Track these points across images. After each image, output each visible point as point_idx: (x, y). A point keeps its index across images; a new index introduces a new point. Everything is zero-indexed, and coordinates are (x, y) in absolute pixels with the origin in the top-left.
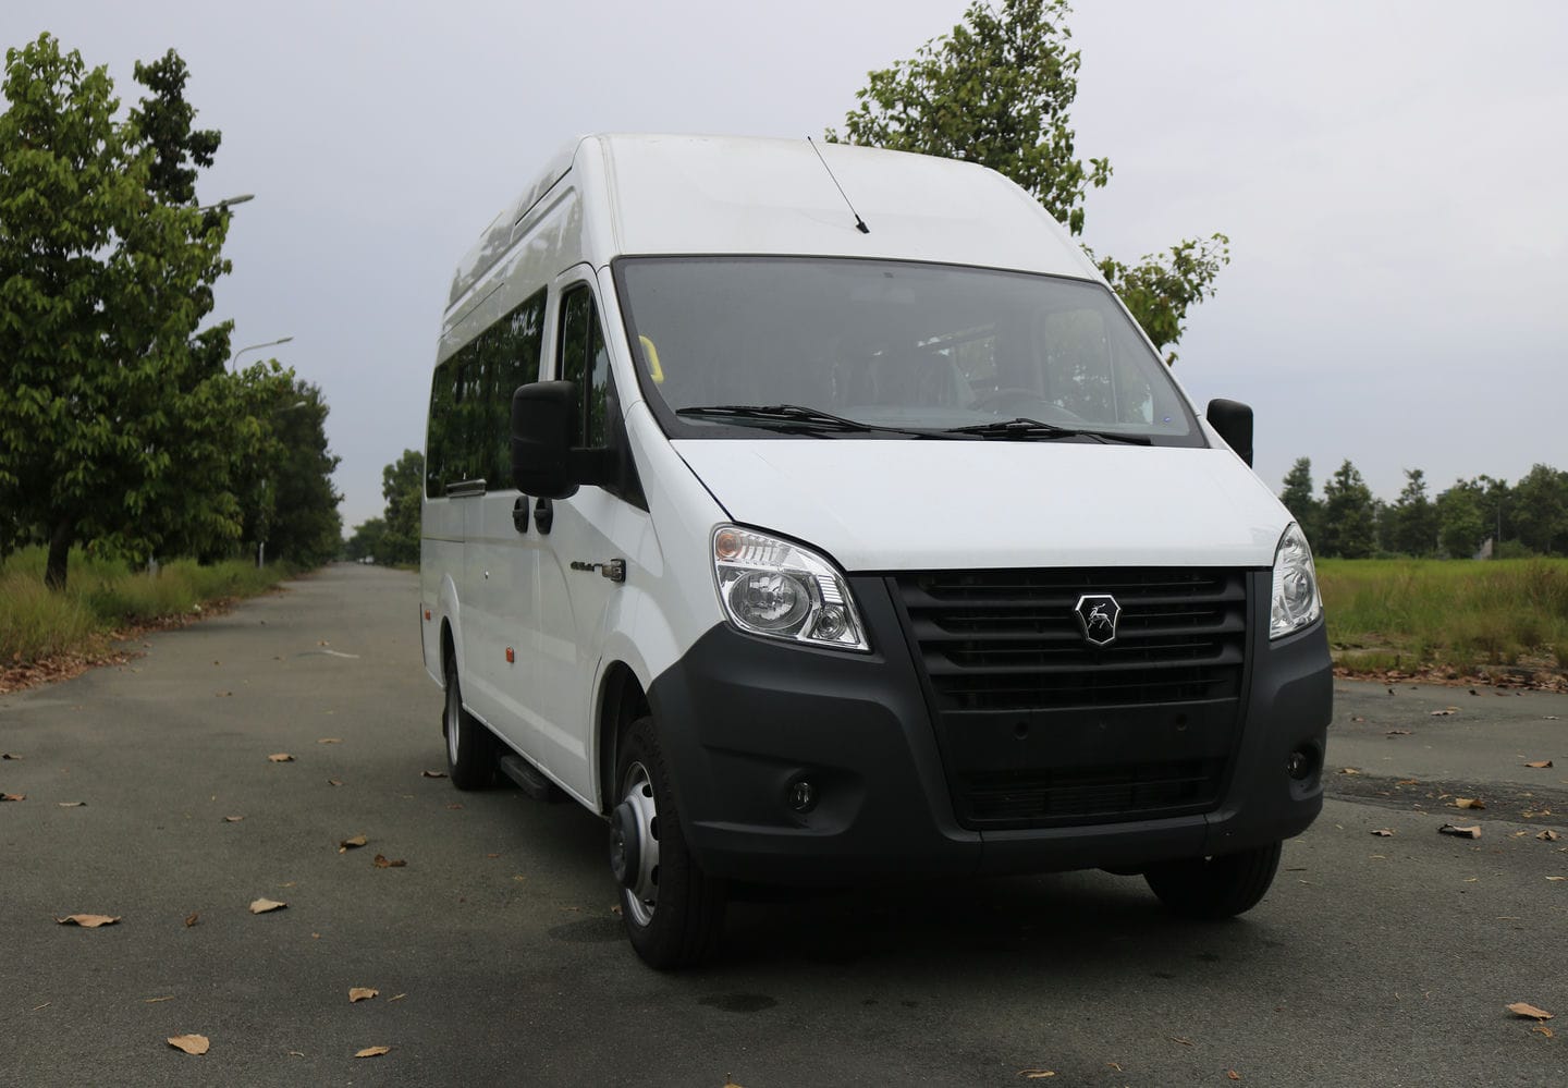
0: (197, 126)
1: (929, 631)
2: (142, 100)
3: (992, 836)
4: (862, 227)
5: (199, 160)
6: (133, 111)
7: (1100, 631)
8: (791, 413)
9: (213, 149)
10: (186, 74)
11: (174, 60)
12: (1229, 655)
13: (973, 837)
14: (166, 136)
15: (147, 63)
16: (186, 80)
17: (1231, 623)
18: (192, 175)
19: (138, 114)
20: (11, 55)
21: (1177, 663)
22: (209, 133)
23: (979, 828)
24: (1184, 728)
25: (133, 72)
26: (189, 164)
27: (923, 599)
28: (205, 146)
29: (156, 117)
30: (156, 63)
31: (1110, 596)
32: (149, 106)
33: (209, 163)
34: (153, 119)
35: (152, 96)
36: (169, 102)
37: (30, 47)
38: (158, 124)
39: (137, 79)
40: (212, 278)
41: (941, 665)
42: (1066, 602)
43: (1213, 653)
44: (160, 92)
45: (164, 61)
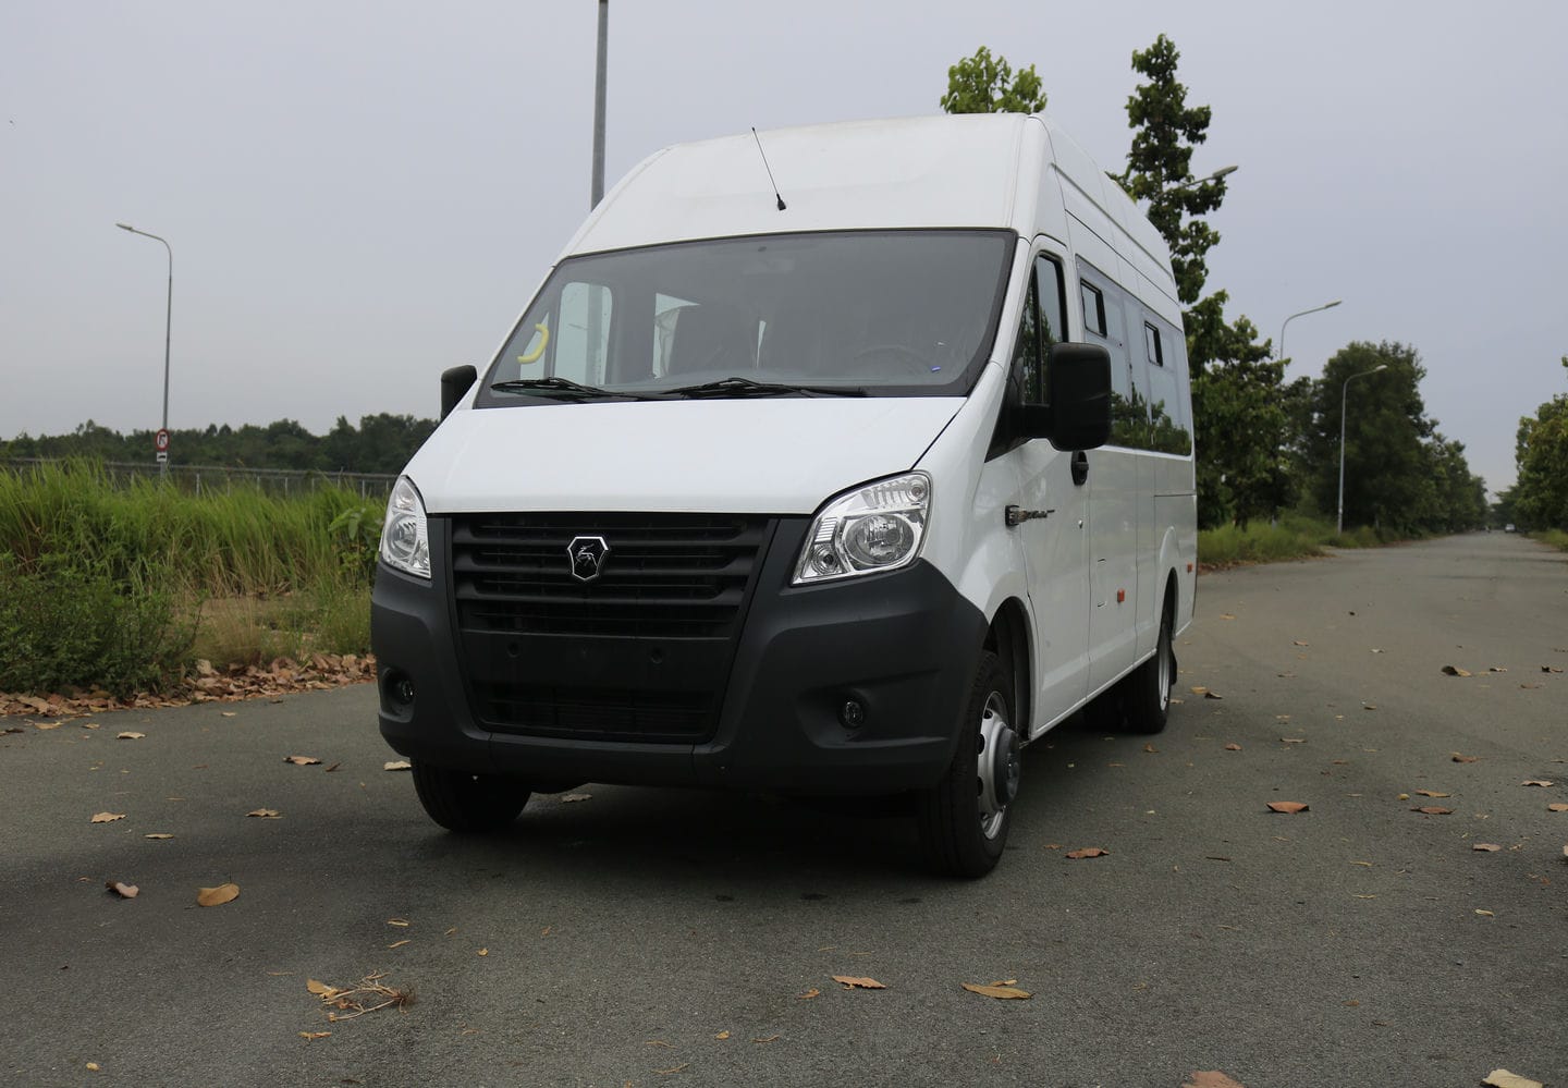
0: (1190, 104)
1: (467, 563)
2: (1139, 88)
3: (499, 738)
4: (782, 206)
5: (1193, 137)
6: (1131, 98)
7: (584, 567)
9: (1205, 124)
10: (1177, 55)
11: (1165, 44)
12: (729, 597)
13: (484, 737)
14: (1159, 119)
15: (1142, 51)
16: (1177, 62)
17: (738, 567)
18: (1187, 154)
19: (1137, 101)
21: (660, 601)
22: (1201, 110)
23: (491, 730)
24: (660, 661)
25: (1131, 62)
26: (1182, 142)
27: (465, 536)
28: (1197, 123)
29: (1151, 102)
30: (1148, 52)
31: (601, 538)
32: (1144, 92)
33: (1202, 138)
34: (1147, 104)
35: (1146, 81)
36: (1163, 86)
38: (1153, 108)
39: (1135, 69)
40: (1203, 250)
41: (469, 592)
42: (562, 542)
43: (712, 594)
44: (1154, 78)
45: (1155, 47)
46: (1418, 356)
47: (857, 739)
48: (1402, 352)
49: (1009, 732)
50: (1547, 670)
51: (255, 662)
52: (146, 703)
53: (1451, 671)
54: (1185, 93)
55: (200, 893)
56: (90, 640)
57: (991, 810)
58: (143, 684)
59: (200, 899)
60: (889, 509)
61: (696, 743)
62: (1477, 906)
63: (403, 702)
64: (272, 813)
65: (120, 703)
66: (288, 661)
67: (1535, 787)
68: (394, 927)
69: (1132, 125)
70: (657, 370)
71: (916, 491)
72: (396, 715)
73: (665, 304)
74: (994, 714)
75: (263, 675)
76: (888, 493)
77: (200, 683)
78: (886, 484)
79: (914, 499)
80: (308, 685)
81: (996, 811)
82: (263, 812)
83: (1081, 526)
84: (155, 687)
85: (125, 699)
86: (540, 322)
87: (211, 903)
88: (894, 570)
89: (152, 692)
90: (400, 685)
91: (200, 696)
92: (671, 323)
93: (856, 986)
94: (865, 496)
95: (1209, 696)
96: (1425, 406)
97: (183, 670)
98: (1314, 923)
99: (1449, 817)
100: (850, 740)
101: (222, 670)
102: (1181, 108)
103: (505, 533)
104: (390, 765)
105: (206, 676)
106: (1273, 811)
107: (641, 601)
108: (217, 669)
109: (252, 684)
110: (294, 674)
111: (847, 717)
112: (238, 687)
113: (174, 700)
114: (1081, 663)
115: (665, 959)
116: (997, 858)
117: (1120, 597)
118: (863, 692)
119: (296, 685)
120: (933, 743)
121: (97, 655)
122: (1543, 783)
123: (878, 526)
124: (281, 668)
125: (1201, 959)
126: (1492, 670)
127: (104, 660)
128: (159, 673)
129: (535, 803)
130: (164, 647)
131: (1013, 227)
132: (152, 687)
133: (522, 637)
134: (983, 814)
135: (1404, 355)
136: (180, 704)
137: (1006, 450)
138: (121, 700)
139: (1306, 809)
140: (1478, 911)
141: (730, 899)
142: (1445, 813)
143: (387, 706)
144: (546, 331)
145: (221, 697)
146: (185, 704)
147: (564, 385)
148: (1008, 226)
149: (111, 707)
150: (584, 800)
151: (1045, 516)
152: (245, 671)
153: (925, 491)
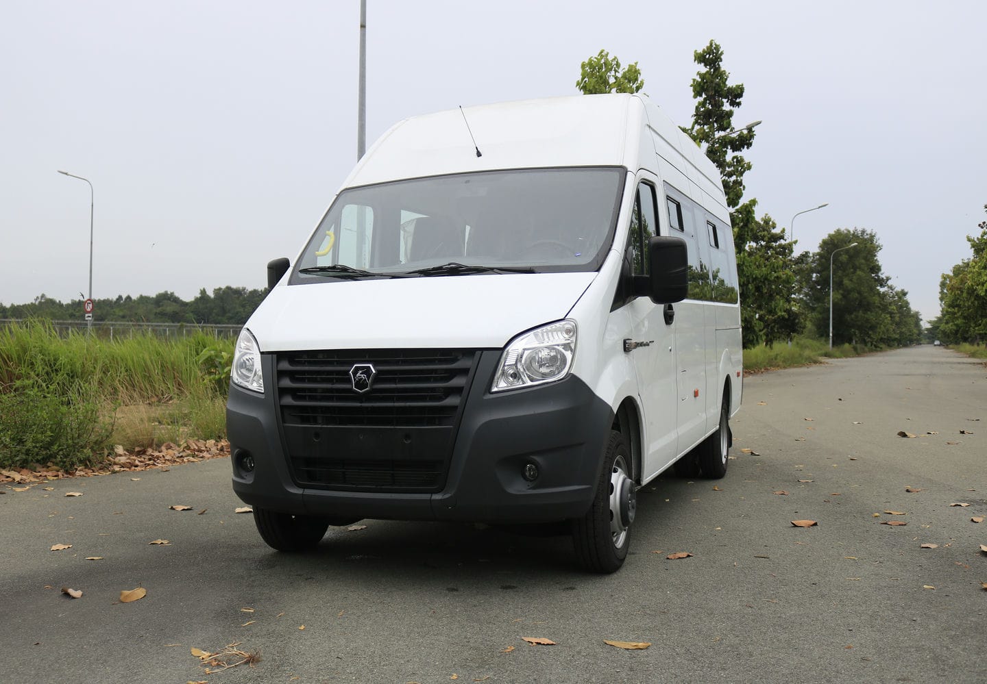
0: (731, 83)
1: (286, 383)
2: (699, 74)
3: (308, 492)
4: (479, 154)
5: (733, 104)
6: (694, 80)
7: (361, 384)
8: (339, 269)
9: (740, 95)
10: (722, 53)
11: (714, 46)
12: (452, 401)
13: (299, 491)
14: (712, 93)
15: (700, 51)
16: (722, 57)
17: (458, 381)
18: (730, 114)
19: (697, 81)
20: (583, 66)
22: (738, 87)
23: (304, 487)
24: (409, 441)
25: (694, 58)
26: (727, 107)
27: (285, 365)
28: (735, 95)
29: (706, 82)
30: (704, 51)
31: (371, 366)
32: (702, 76)
33: (739, 104)
34: (705, 83)
35: (703, 69)
36: (714, 72)
37: (590, 60)
38: (707, 86)
39: (696, 61)
40: (741, 174)
41: (288, 400)
42: (346, 368)
43: (440, 399)
44: (708, 67)
45: (707, 48)
46: (877, 237)
47: (534, 488)
48: (867, 234)
49: (629, 481)
50: (963, 432)
51: (150, 445)
52: (82, 473)
53: (903, 435)
54: (727, 77)
55: (121, 594)
56: (47, 435)
57: (618, 529)
58: (81, 462)
59: (122, 598)
60: (550, 343)
61: (432, 492)
62: (924, 583)
63: (248, 470)
64: (165, 542)
65: (67, 474)
66: (172, 445)
67: (958, 507)
68: (245, 613)
69: (695, 97)
70: (403, 258)
71: (568, 331)
72: (242, 478)
73: (407, 216)
74: (619, 470)
75: (156, 454)
76: (550, 334)
77: (117, 459)
78: (548, 327)
79: (566, 336)
80: (185, 459)
81: (621, 531)
82: (159, 541)
83: (671, 350)
84: (88, 463)
85: (69, 471)
86: (329, 230)
87: (128, 601)
88: (555, 381)
89: (86, 467)
90: (245, 460)
91: (117, 468)
92: (411, 228)
93: (537, 643)
94: (536, 335)
95: (752, 453)
96: (882, 268)
97: (106, 452)
98: (823, 596)
99: (905, 527)
100: (529, 489)
101: (130, 451)
102: (725, 85)
103: (310, 363)
104: (238, 510)
105: (121, 455)
106: (795, 526)
107: (397, 404)
108: (127, 450)
109: (150, 460)
110: (176, 453)
111: (527, 474)
112: (141, 462)
113: (100, 471)
114: (672, 436)
115: (416, 629)
116: (623, 560)
117: (696, 394)
118: (537, 459)
119: (177, 460)
120: (582, 489)
121: (51, 444)
122: (962, 504)
123: (544, 354)
124: (167, 449)
125: (753, 620)
126: (928, 433)
127: (56, 447)
128: (91, 454)
129: (332, 532)
130: (93, 438)
131: (624, 165)
132: (87, 463)
133: (321, 428)
134: (614, 533)
135: (868, 236)
136: (105, 473)
137: (623, 304)
138: (67, 472)
139: (815, 524)
140: (925, 586)
141: (457, 590)
142: (902, 525)
143: (237, 474)
144: (333, 235)
145: (130, 468)
146: (107, 473)
147: (345, 269)
148: (621, 164)
149: (61, 476)
150: (362, 529)
151: (648, 345)
152: (145, 452)
153: (573, 331)
